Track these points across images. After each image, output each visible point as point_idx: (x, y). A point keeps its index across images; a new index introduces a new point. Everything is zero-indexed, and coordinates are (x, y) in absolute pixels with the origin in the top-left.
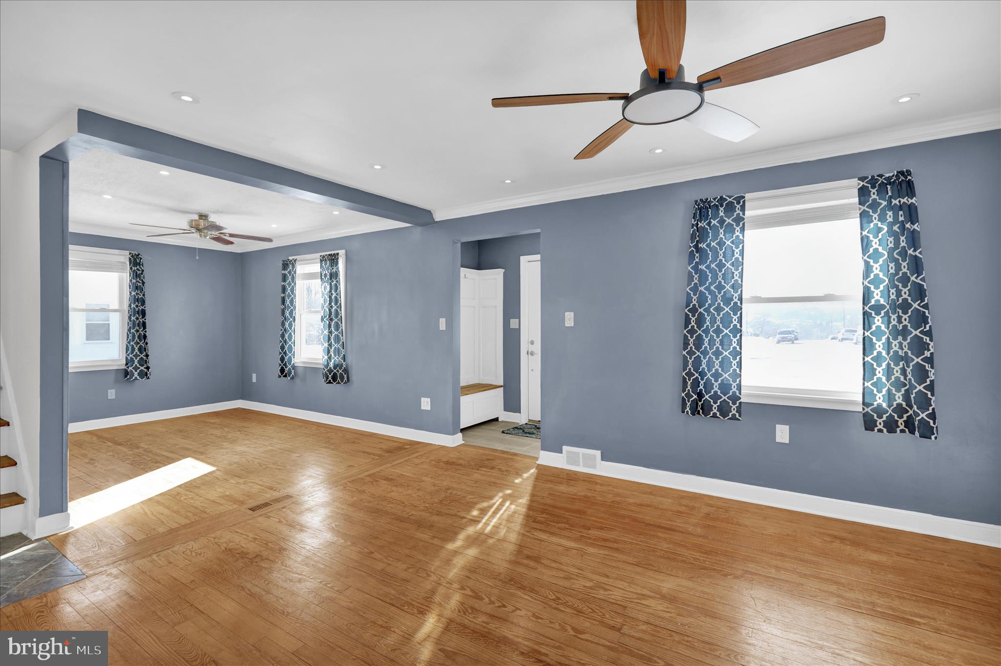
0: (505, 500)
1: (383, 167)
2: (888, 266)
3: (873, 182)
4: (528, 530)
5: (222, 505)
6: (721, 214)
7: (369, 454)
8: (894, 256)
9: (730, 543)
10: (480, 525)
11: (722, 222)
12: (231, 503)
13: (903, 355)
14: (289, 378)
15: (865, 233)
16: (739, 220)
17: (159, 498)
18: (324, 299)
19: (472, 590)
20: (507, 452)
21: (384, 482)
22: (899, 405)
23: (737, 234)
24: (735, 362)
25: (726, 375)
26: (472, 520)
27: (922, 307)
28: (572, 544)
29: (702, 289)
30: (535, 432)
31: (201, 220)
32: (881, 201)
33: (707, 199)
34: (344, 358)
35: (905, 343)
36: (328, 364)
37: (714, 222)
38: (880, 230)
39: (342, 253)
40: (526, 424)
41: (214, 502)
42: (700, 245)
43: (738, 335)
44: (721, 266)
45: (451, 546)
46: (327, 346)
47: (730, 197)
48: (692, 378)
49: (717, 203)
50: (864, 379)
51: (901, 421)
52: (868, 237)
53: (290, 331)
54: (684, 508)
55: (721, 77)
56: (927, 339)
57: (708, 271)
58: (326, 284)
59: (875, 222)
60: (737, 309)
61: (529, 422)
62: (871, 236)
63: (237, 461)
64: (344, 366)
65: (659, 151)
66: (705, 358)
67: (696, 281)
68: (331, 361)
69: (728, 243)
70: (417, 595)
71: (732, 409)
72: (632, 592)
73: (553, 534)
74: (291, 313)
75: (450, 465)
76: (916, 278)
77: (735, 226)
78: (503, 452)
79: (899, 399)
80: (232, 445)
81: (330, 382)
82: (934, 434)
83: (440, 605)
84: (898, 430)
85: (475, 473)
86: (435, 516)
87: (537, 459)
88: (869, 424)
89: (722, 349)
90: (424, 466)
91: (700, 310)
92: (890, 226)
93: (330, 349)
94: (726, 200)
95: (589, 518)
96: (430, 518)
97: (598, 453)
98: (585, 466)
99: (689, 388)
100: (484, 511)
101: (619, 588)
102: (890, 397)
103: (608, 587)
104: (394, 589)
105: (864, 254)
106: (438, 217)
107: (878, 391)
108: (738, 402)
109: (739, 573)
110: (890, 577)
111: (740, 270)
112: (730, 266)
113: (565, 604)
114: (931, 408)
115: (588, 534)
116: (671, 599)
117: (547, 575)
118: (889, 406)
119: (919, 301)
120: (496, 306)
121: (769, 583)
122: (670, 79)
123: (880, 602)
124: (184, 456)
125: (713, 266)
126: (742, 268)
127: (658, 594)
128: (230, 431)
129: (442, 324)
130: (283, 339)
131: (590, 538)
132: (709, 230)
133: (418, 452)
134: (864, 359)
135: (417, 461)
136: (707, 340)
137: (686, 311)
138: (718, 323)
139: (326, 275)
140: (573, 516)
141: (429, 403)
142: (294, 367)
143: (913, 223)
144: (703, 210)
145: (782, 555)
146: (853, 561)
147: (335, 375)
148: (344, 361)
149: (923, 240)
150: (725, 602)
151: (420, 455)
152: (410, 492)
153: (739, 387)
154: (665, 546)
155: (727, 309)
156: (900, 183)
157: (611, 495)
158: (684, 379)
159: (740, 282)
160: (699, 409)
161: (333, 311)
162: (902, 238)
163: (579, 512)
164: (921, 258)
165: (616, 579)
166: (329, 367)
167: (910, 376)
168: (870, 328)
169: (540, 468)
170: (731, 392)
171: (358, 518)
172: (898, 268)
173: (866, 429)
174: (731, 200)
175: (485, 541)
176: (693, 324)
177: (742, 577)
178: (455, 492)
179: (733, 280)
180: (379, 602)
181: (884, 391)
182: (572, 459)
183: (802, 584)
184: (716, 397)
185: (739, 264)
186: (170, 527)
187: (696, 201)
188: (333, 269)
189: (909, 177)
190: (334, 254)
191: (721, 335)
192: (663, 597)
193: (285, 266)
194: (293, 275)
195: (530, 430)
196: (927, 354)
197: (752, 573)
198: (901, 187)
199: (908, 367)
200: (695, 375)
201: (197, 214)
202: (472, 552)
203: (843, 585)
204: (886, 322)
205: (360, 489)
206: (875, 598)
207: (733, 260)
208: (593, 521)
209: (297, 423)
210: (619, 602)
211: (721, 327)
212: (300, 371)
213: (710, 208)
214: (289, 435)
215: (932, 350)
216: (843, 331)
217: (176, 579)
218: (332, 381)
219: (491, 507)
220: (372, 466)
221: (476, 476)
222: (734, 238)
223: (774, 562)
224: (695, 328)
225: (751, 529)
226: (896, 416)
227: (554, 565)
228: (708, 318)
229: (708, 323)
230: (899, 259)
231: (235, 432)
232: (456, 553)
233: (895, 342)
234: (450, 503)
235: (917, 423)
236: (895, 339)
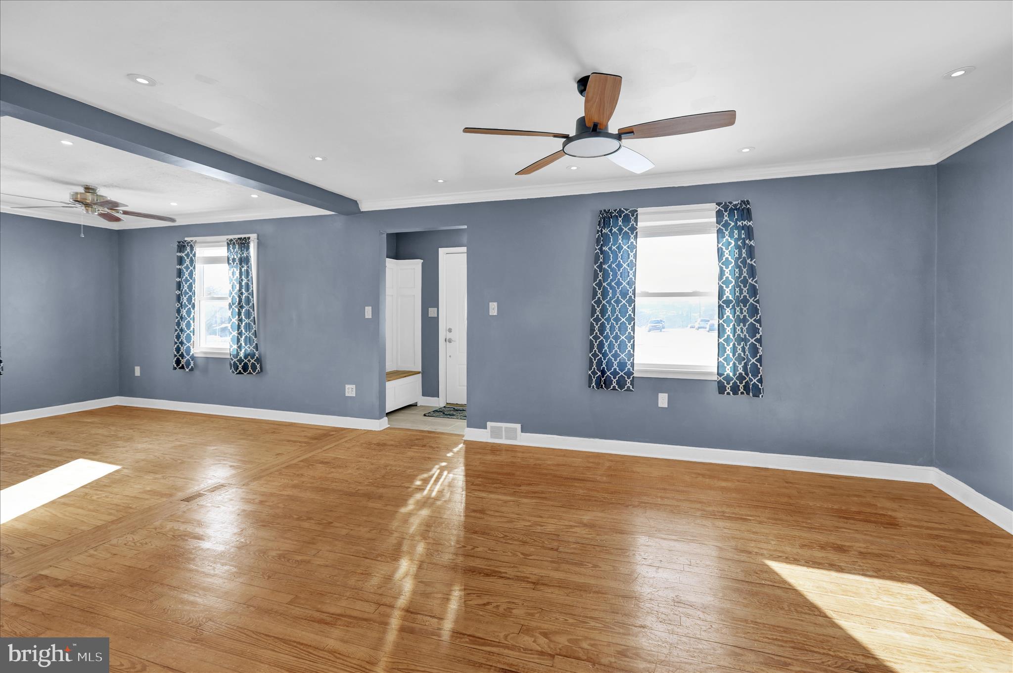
0: (442, 469)
1: (324, 159)
2: (735, 271)
3: (726, 207)
4: (469, 491)
5: (147, 499)
6: (620, 223)
7: (295, 442)
8: (738, 264)
9: (628, 485)
10: (426, 492)
11: (620, 230)
12: (158, 497)
13: (743, 337)
14: (187, 370)
15: (720, 245)
16: (633, 229)
17: (63, 500)
18: (232, 286)
19: (434, 540)
20: (434, 432)
21: (321, 465)
22: (741, 374)
23: (632, 240)
24: (629, 344)
25: (623, 355)
26: (417, 489)
27: (755, 302)
28: (509, 498)
29: (605, 284)
30: (455, 413)
31: (88, 194)
32: (730, 222)
33: (610, 210)
34: (257, 347)
35: (745, 328)
36: (238, 354)
37: (614, 230)
38: (730, 243)
39: (253, 237)
40: (444, 407)
41: (135, 497)
42: (604, 248)
43: (632, 323)
44: (619, 266)
45: (404, 510)
46: (237, 335)
47: (626, 210)
48: (597, 359)
49: (617, 214)
50: (718, 356)
51: (741, 386)
52: (722, 249)
53: (189, 319)
54: (592, 464)
55: (635, 132)
56: (758, 325)
57: (609, 270)
58: (235, 269)
59: (727, 237)
60: (631, 301)
61: (446, 405)
62: (724, 248)
63: (144, 458)
64: (257, 356)
65: (574, 168)
66: (607, 342)
67: (600, 278)
68: (241, 350)
69: (625, 247)
70: (386, 548)
71: (627, 382)
72: (562, 525)
73: (490, 492)
74: (190, 299)
75: (382, 446)
76: (752, 280)
77: (630, 234)
78: (429, 432)
79: (740, 370)
80: (129, 443)
81: (240, 373)
82: (761, 393)
83: (409, 553)
84: (740, 392)
85: (409, 451)
86: (382, 489)
87: (463, 436)
88: (721, 389)
89: (620, 334)
90: (357, 449)
91: (603, 302)
92: (736, 240)
93: (239, 338)
94: (624, 212)
95: (518, 478)
96: (377, 491)
97: (518, 426)
98: (507, 438)
99: (594, 366)
100: (426, 481)
101: (552, 524)
102: (735, 368)
103: (542, 524)
104: (363, 547)
105: (719, 262)
106: (365, 207)
107: (727, 365)
108: (631, 377)
109: (636, 503)
110: (734, 495)
111: (634, 270)
112: (626, 267)
113: (512, 539)
114: (759, 375)
115: (520, 490)
116: (590, 526)
117: (493, 522)
118: (734, 376)
119: (754, 298)
120: (414, 295)
121: (657, 508)
122: (600, 129)
123: (728, 510)
124: (72, 458)
125: (614, 266)
126: (635, 269)
127: (581, 524)
128: (119, 429)
129: (368, 312)
130: (178, 328)
131: (522, 493)
132: (610, 236)
133: (346, 437)
134: (718, 340)
135: (347, 445)
136: (608, 326)
137: (593, 302)
138: (617, 313)
139: (234, 260)
140: (505, 478)
141: (354, 390)
142: (193, 358)
143: (750, 240)
144: (606, 219)
145: (665, 489)
146: (711, 488)
147: (246, 364)
148: (257, 350)
149: (757, 253)
150: (629, 523)
151: (350, 440)
152: (350, 471)
153: (633, 365)
154: (581, 492)
155: (624, 302)
156: (743, 210)
157: (532, 460)
158: (591, 359)
159: (633, 280)
160: (602, 383)
161: (244, 298)
162: (744, 251)
163: (508, 474)
164: (755, 266)
165: (548, 518)
166: (239, 357)
167: (747, 353)
168: (723, 317)
169: (466, 443)
170: (626, 368)
171: (306, 497)
172: (741, 273)
173: (720, 393)
174: (627, 212)
175: (432, 504)
176: (598, 313)
177: (638, 506)
178: (394, 468)
179: (628, 278)
180: (353, 557)
181: (731, 363)
182: (496, 433)
183: (679, 506)
184: (615, 373)
185: (633, 265)
186: (95, 525)
187: (601, 211)
188: (243, 254)
189: (748, 206)
190: (245, 238)
191: (619, 323)
192: (585, 525)
193: (181, 247)
194: (191, 258)
195: (451, 411)
196: (758, 336)
197: (645, 503)
198: (743, 212)
199: (746, 346)
200: (599, 356)
201: (82, 186)
202: (425, 512)
203: (704, 503)
204: (733, 313)
205: (297, 473)
206: (724, 509)
207: (629, 262)
208: (522, 480)
209: (199, 417)
210: (553, 533)
211: (619, 316)
212: (199, 362)
213: (611, 218)
214: (195, 429)
215: (761, 334)
216: (699, 320)
217: (129, 567)
218: (242, 372)
219: (431, 477)
220: (302, 452)
221: (410, 453)
222: (630, 244)
223: (660, 494)
224: (600, 317)
225: (642, 474)
226: (738, 382)
227: (497, 514)
228: (610, 309)
229: (609, 313)
230: (741, 266)
231: (125, 430)
232: (410, 514)
233: (738, 328)
234: (392, 477)
235: (751, 386)
236: (739, 325)
